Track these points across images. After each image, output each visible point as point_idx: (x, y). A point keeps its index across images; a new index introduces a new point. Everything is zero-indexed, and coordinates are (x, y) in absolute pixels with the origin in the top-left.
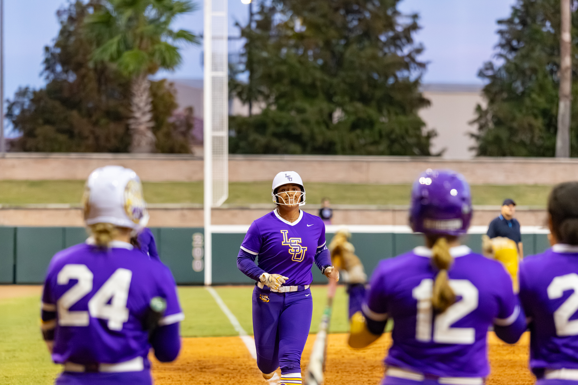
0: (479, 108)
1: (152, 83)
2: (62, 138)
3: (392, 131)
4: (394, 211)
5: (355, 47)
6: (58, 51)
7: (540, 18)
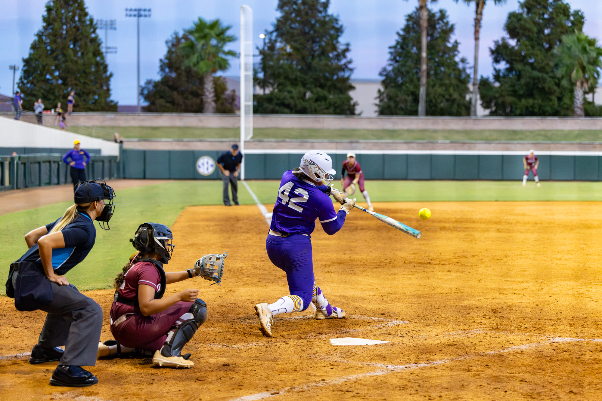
0: (379, 91)
1: (214, 77)
2: (168, 105)
3: (336, 103)
4: (337, 143)
5: (317, 60)
6: (166, 61)
7: (410, 45)
